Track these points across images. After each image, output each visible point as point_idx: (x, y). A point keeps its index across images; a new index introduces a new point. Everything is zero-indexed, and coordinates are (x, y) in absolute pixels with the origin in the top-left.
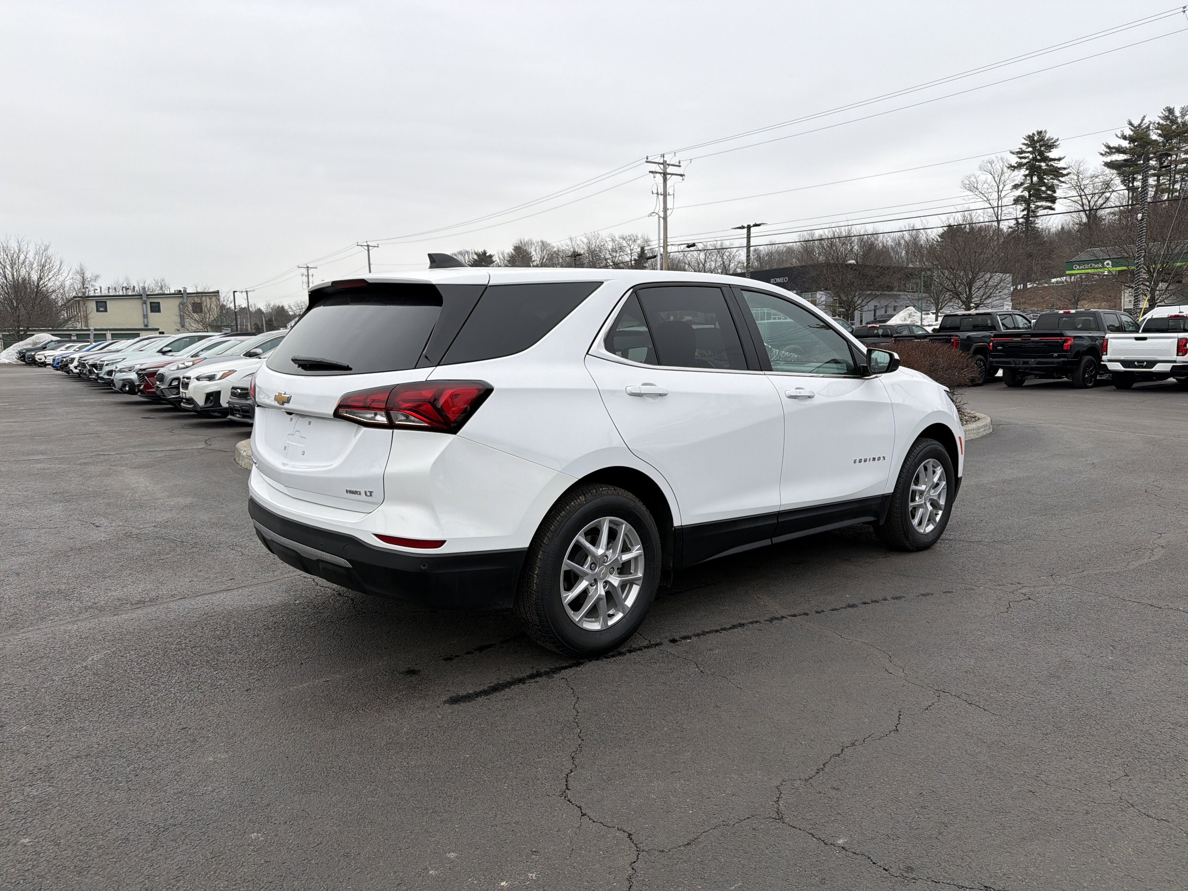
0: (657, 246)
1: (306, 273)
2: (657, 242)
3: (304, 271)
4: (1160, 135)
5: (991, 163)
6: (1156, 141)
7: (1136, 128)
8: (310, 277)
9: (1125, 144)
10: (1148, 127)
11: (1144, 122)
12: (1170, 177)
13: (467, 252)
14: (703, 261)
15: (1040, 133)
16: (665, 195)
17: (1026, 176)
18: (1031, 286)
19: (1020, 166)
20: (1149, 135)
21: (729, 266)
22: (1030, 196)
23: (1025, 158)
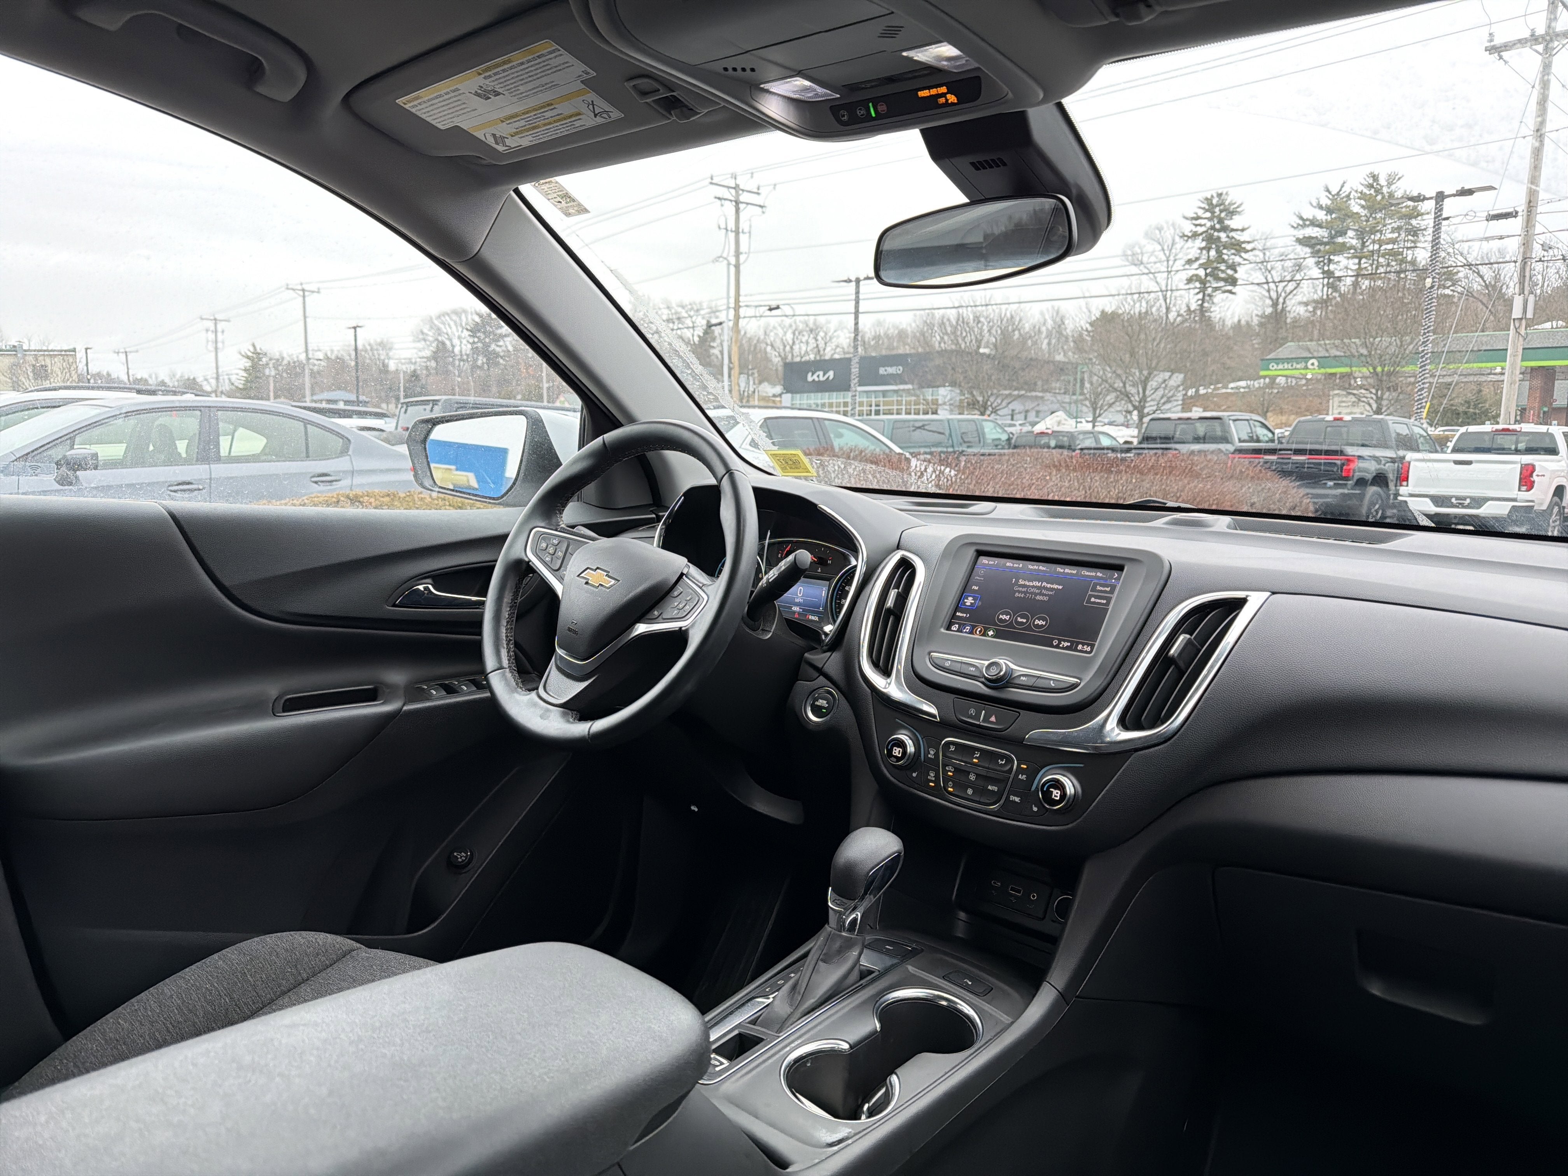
0: (725, 307)
1: (213, 328)
2: (725, 301)
3: (211, 325)
4: (1363, 207)
5: (1160, 229)
6: (1357, 213)
7: (1333, 196)
8: (219, 334)
9: (1321, 215)
10: (1348, 196)
11: (1343, 190)
12: (1373, 260)
13: (465, 311)
14: (791, 342)
15: (1220, 195)
16: (737, 232)
17: (1201, 249)
18: (1204, 391)
19: (1195, 235)
20: (1348, 207)
21: (824, 350)
22: (1206, 275)
23: (1201, 225)
